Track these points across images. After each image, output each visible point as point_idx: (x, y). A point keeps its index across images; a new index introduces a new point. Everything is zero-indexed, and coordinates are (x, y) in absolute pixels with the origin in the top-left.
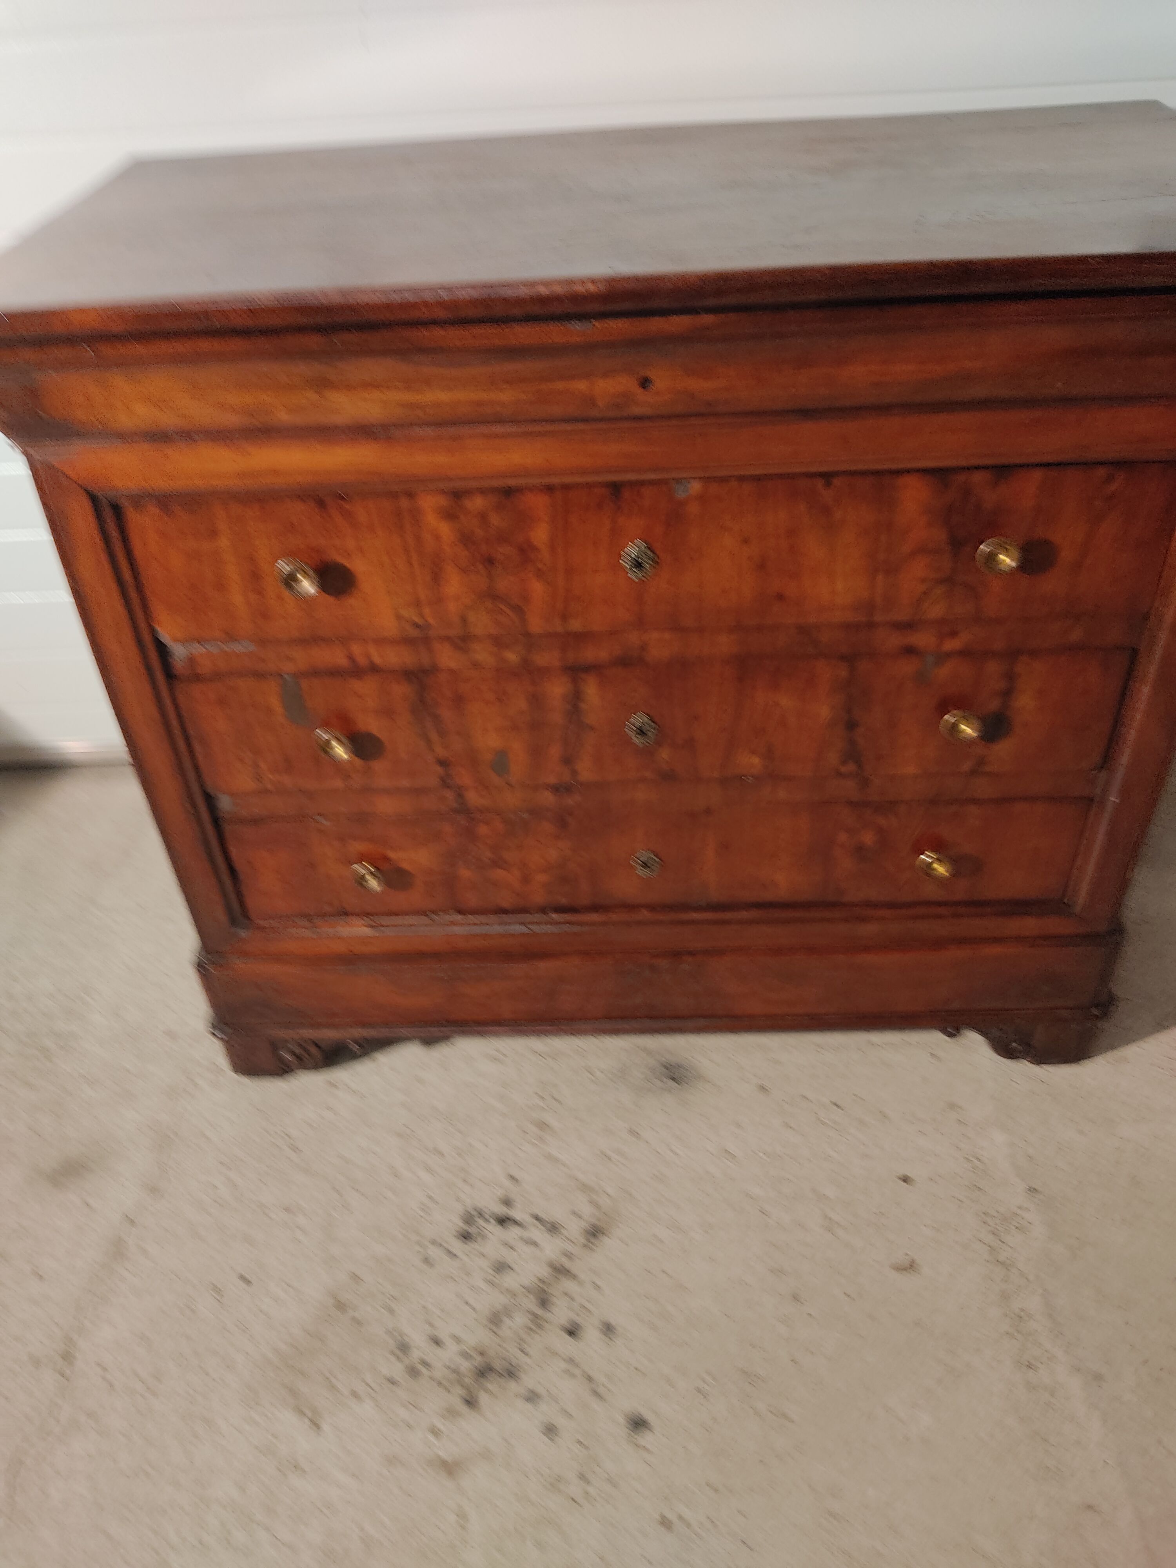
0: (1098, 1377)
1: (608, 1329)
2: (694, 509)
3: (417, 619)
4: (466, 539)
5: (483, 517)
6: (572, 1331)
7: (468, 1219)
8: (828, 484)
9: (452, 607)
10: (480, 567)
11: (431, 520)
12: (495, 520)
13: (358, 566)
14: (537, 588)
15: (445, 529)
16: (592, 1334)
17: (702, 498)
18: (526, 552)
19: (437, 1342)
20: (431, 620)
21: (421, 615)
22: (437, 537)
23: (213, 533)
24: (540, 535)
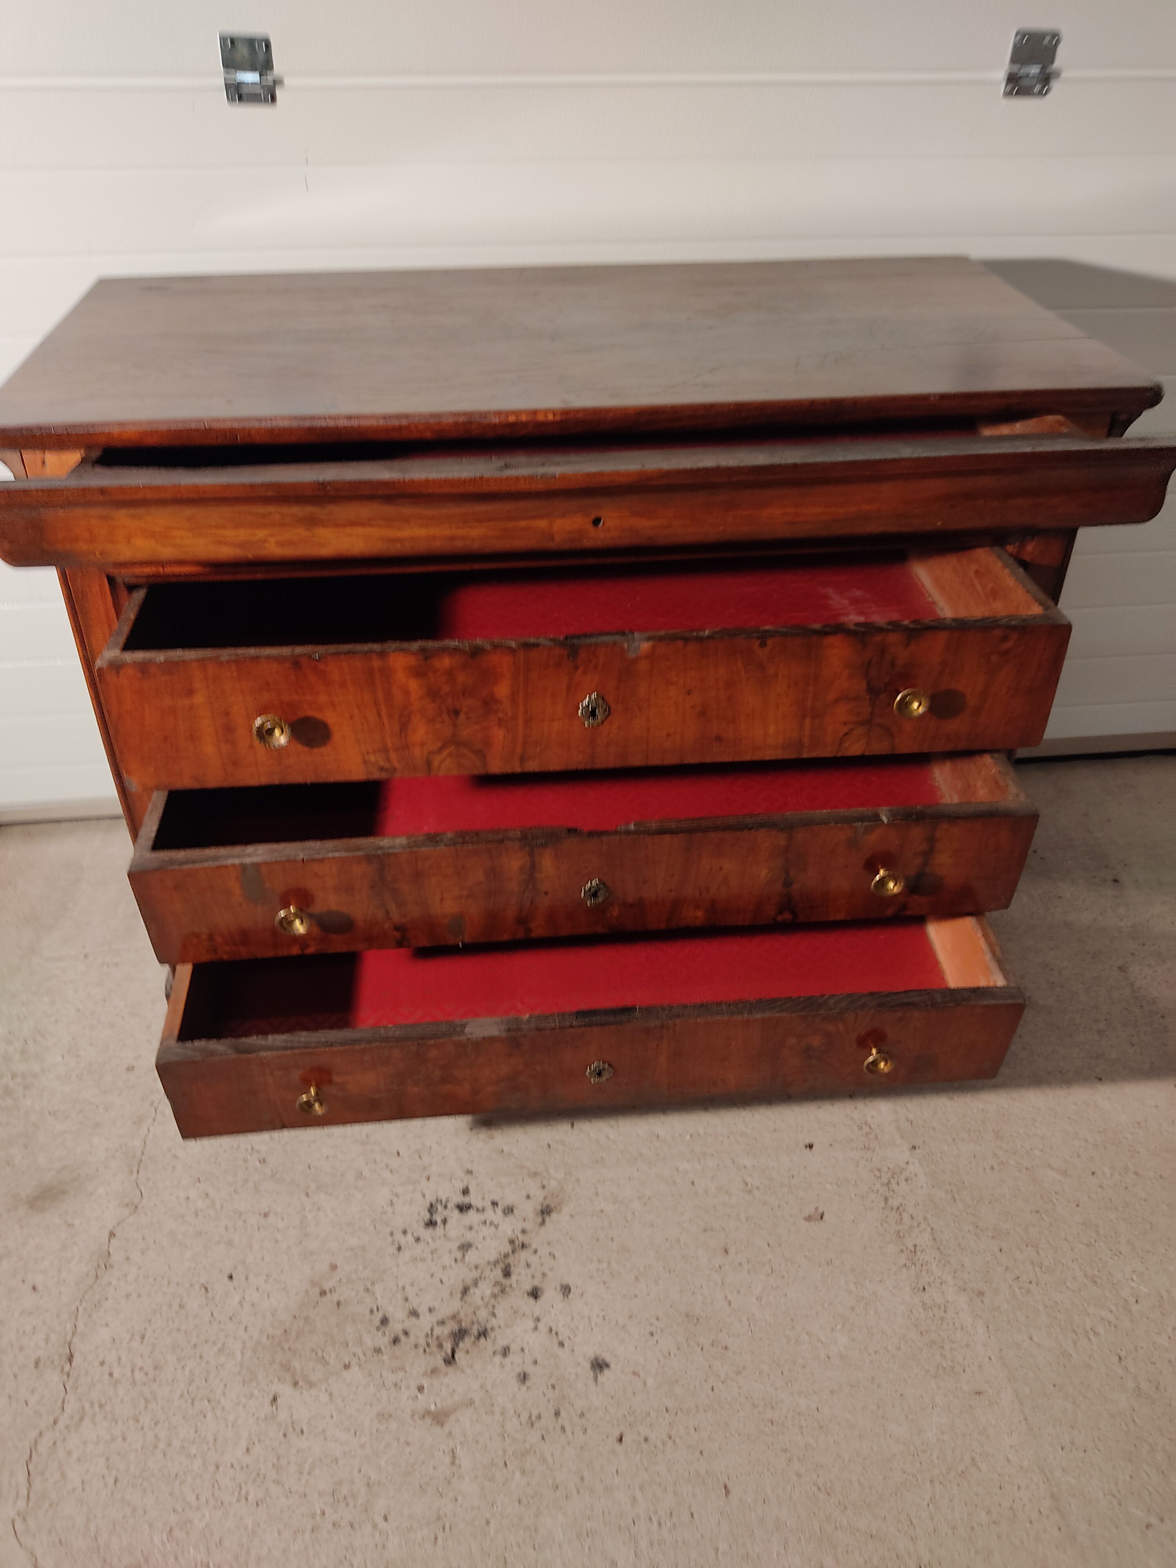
0: (981, 1294)
1: (566, 1290)
2: (643, 666)
3: (382, 763)
4: (433, 694)
5: (450, 673)
6: (535, 1294)
7: (432, 1209)
8: (763, 645)
9: (417, 752)
10: (445, 716)
11: (401, 676)
12: (461, 677)
13: (330, 718)
14: (499, 735)
15: (414, 685)
16: (550, 1294)
17: (650, 657)
18: (489, 704)
19: (414, 1313)
20: (396, 764)
21: (388, 760)
22: (407, 693)
23: (190, 692)
24: (502, 690)
